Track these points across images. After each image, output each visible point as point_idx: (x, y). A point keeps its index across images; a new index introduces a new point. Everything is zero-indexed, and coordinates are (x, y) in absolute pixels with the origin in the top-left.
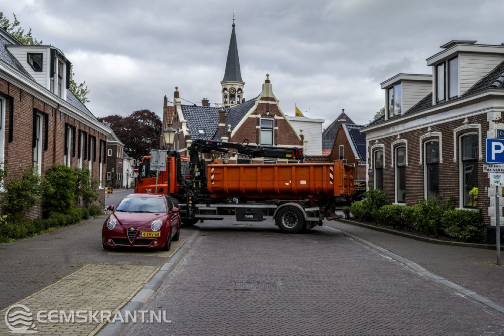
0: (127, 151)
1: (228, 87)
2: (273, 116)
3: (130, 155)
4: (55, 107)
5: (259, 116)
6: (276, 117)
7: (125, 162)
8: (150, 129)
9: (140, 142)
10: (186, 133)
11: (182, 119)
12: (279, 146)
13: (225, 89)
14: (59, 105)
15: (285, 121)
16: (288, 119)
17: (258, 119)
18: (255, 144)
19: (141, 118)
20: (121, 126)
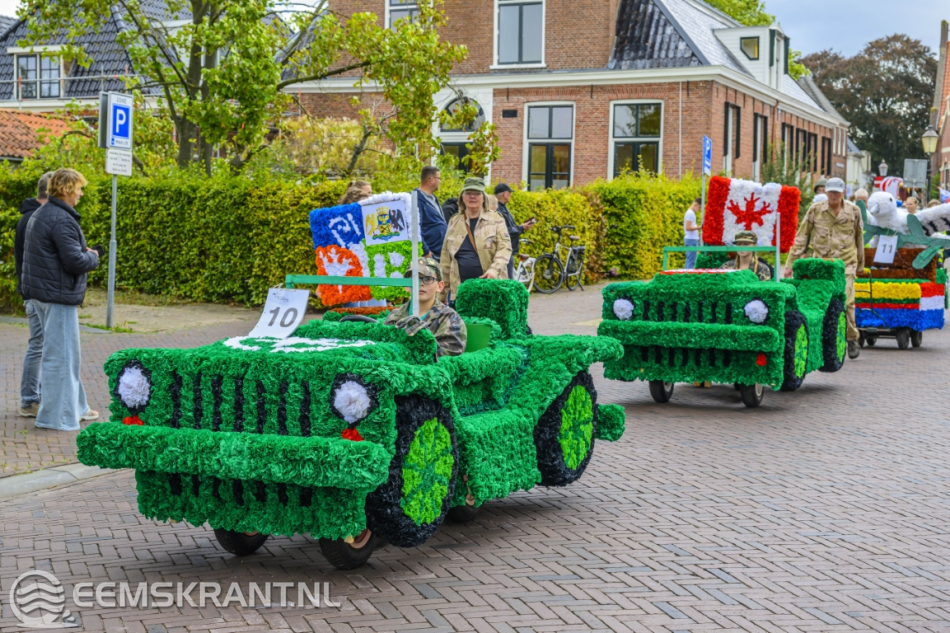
0: (853, 137)
3: (861, 145)
4: (773, 104)
7: (850, 162)
8: (909, 81)
9: (884, 115)
14: (778, 102)
19: (887, 57)
20: (837, 78)
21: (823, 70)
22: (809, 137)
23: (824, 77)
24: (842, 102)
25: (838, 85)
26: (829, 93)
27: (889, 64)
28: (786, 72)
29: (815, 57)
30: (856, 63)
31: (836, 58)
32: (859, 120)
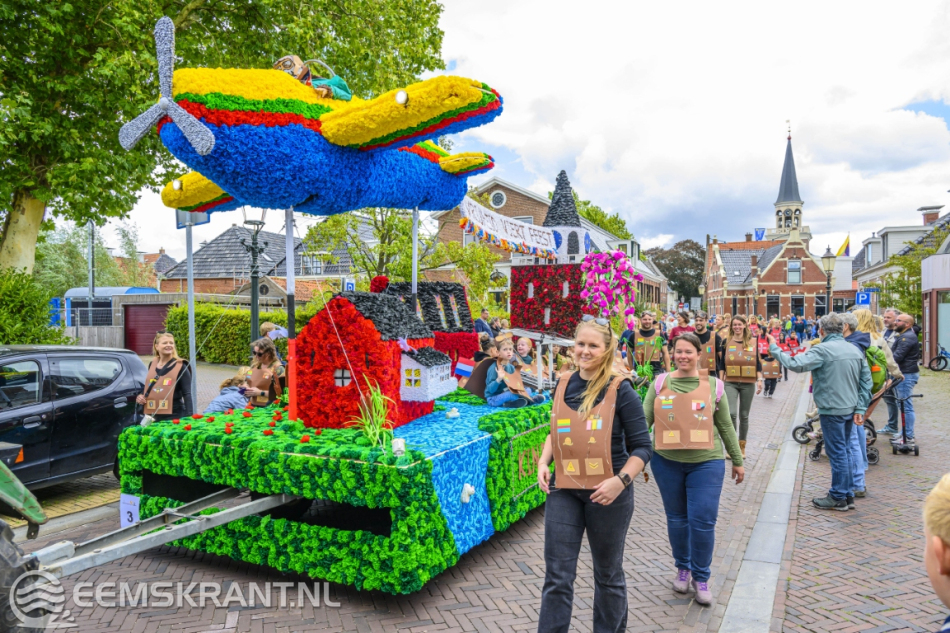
0: (670, 285)
1: (783, 209)
2: (799, 258)
3: (673, 289)
5: (786, 259)
6: (803, 259)
7: (669, 296)
8: (694, 260)
9: (683, 275)
10: (723, 276)
11: (720, 262)
12: (806, 283)
13: (779, 211)
15: (812, 262)
16: (815, 259)
17: (785, 262)
18: (783, 283)
19: (684, 249)
20: (663, 258)
21: (656, 255)
22: (649, 287)
23: (657, 258)
24: (664, 269)
25: (663, 262)
26: (659, 266)
27: (685, 253)
28: (639, 258)
29: (652, 250)
30: (670, 252)
31: (662, 250)
32: (672, 277)
